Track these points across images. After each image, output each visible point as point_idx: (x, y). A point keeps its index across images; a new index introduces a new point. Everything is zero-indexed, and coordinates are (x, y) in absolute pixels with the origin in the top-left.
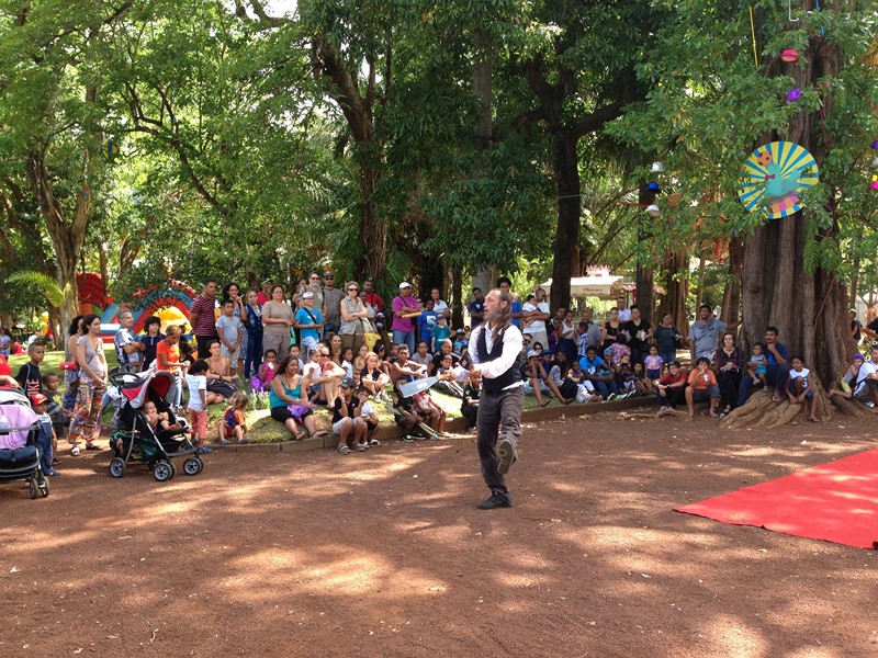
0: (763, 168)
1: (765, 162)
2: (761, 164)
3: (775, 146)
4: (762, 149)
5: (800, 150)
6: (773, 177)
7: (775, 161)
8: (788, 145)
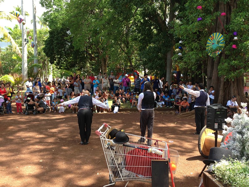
0: (212, 41)
1: (212, 39)
2: (211, 40)
3: (215, 34)
4: (212, 35)
5: (221, 35)
6: (214, 44)
7: (215, 39)
8: (218, 34)
